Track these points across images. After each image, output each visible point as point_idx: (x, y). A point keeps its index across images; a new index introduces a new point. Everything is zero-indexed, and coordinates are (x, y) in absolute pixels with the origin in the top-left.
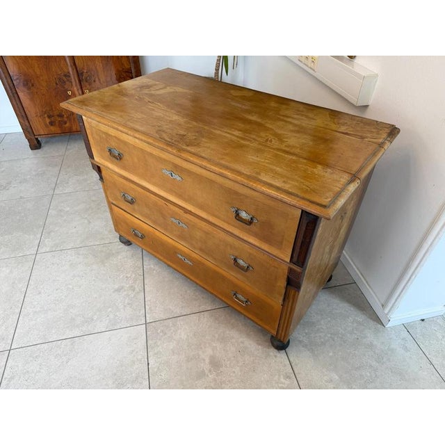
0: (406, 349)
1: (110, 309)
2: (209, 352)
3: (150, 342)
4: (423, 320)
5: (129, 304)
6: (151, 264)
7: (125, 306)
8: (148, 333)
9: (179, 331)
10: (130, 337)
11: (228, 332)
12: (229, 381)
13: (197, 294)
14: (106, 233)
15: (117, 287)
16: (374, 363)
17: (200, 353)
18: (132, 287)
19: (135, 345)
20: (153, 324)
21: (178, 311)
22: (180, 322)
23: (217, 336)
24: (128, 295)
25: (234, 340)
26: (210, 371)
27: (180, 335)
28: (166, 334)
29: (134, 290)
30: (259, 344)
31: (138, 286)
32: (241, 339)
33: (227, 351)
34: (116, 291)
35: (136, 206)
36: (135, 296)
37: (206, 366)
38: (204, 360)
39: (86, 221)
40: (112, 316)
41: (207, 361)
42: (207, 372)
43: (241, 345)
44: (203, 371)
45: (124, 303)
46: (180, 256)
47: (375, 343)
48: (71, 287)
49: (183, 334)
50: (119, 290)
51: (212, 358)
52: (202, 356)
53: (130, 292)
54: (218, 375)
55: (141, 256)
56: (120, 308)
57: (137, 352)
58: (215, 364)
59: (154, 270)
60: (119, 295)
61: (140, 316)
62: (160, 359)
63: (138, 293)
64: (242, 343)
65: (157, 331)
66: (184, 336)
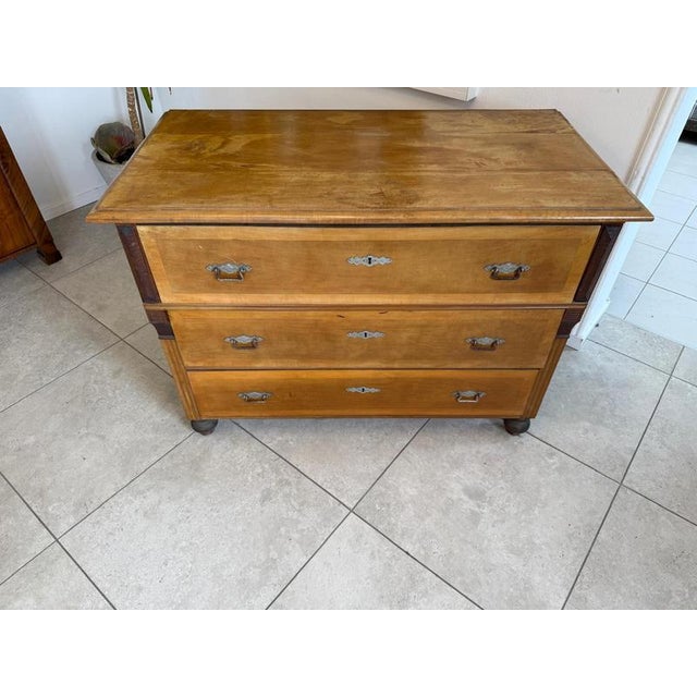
0: (609, 360)
1: (283, 530)
2: (457, 486)
3: (380, 528)
4: (597, 325)
5: (302, 504)
6: (277, 437)
7: (299, 511)
8: (367, 519)
9: (401, 490)
10: (349, 541)
11: (452, 452)
12: (508, 501)
14: (151, 436)
15: (258, 496)
16: (601, 390)
17: (449, 495)
18: (281, 481)
19: (367, 546)
20: (361, 504)
21: (375, 470)
22: (389, 479)
23: (446, 464)
24: (287, 496)
25: (467, 457)
26: (479, 507)
27: (406, 493)
28: (389, 505)
29: (288, 483)
30: (494, 443)
31: (291, 475)
32: (474, 451)
33: (473, 472)
34: (264, 501)
35: (261, 350)
36: (298, 490)
37: (469, 505)
38: (461, 499)
39: (94, 439)
40: (296, 536)
41: (465, 498)
42: (477, 509)
43: (480, 456)
44: (473, 512)
45: (293, 506)
46: (354, 390)
47: (584, 371)
48: (184, 544)
49: (408, 490)
50: (266, 497)
51: (467, 491)
52: (455, 497)
53: (287, 490)
54: (490, 504)
55: (247, 436)
56: (295, 517)
57: (379, 551)
58: (476, 495)
59: (287, 441)
60: (275, 502)
61: (334, 508)
62: (415, 537)
63: (299, 483)
64: (478, 452)
65: (375, 509)
66: (412, 492)
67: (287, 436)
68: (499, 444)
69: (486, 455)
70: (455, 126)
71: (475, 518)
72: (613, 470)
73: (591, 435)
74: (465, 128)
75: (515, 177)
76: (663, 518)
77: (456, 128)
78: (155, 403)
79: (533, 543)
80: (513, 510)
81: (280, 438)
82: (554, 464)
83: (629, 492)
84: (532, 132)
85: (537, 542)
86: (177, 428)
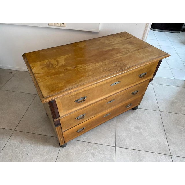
2: (132, 128)
3: (124, 147)
5: (103, 152)
6: (84, 138)
7: (104, 154)
8: (120, 147)
9: (122, 135)
10: (120, 154)
11: (126, 120)
12: (144, 126)
13: (107, 124)
15: (91, 156)
17: (132, 131)
19: (125, 153)
20: (116, 144)
21: (113, 133)
22: (118, 134)
23: (127, 124)
25: (130, 120)
27: (124, 135)
28: (122, 140)
29: (96, 148)
30: (133, 113)
31: (95, 146)
32: (130, 117)
33: (133, 123)
34: (93, 157)
36: (100, 149)
37: (138, 131)
38: (135, 131)
41: (136, 130)
42: (139, 131)
45: (102, 154)
46: (105, 116)
49: (124, 134)
50: (93, 155)
51: (135, 128)
52: (134, 131)
53: (97, 150)
54: (141, 128)
55: (76, 141)
56: (104, 156)
57: (128, 153)
58: (137, 128)
59: (87, 137)
60: (96, 155)
61: (111, 148)
62: (133, 145)
63: (98, 147)
64: (131, 118)
65: (120, 143)
66: (125, 134)
67: (87, 136)
68: (134, 114)
69: (133, 117)
70: (110, 41)
71: (141, 133)
72: (157, 109)
73: (148, 103)
74: (113, 41)
75: (138, 52)
76: (170, 115)
77: (111, 42)
78: (41, 145)
79: (154, 133)
80: (146, 127)
81: (85, 137)
82: (146, 113)
83: (162, 112)
84: (128, 39)
85: (155, 132)
86: (54, 149)
